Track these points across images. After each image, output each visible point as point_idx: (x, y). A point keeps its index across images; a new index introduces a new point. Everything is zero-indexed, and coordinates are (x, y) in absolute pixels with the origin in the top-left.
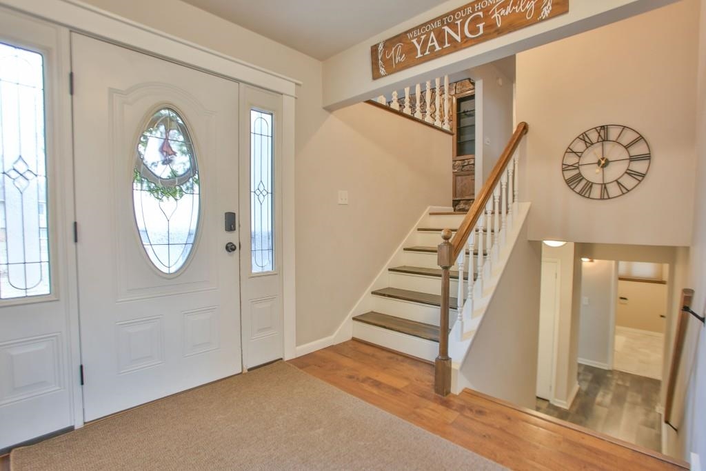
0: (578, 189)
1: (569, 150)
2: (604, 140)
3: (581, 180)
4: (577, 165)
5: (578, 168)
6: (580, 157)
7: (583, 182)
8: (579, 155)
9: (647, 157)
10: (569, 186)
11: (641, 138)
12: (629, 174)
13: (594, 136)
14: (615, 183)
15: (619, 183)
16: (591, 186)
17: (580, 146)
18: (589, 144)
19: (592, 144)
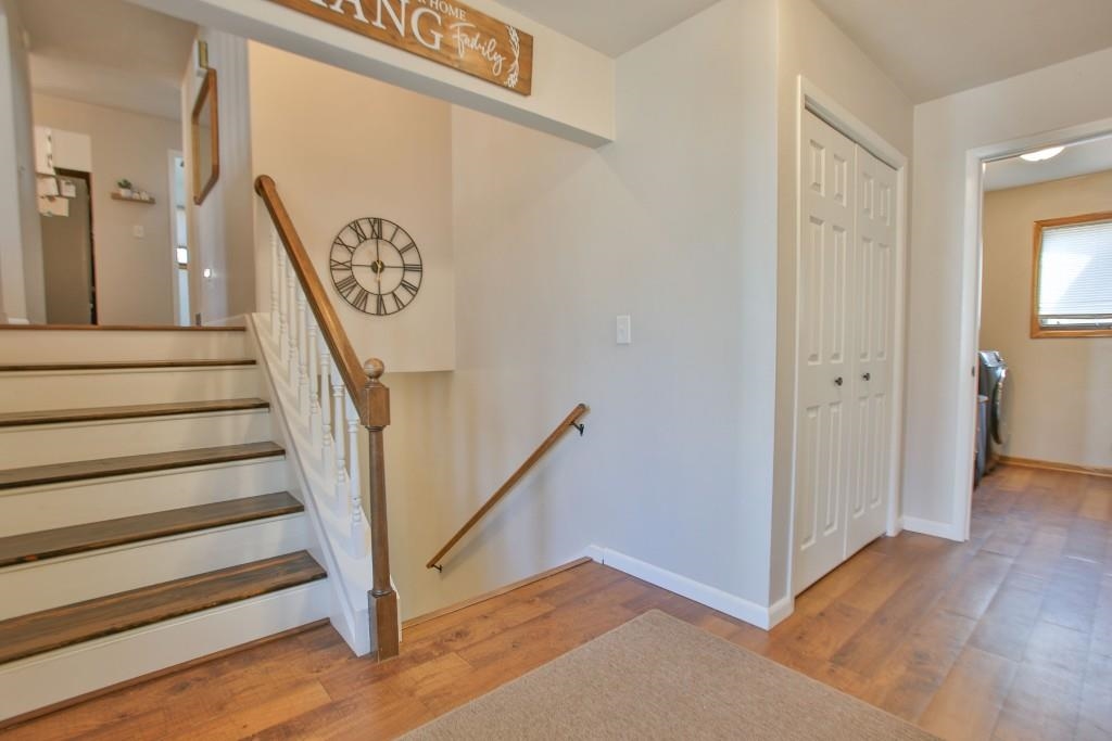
0: (351, 298)
1: (338, 241)
2: (378, 238)
3: (354, 286)
4: (348, 264)
5: (351, 268)
6: (352, 253)
7: (357, 291)
8: (351, 250)
9: (419, 269)
10: (341, 293)
11: (413, 244)
12: (404, 285)
13: (366, 229)
14: (391, 295)
15: (395, 296)
16: (366, 296)
17: (350, 238)
18: (362, 238)
19: (365, 239)
